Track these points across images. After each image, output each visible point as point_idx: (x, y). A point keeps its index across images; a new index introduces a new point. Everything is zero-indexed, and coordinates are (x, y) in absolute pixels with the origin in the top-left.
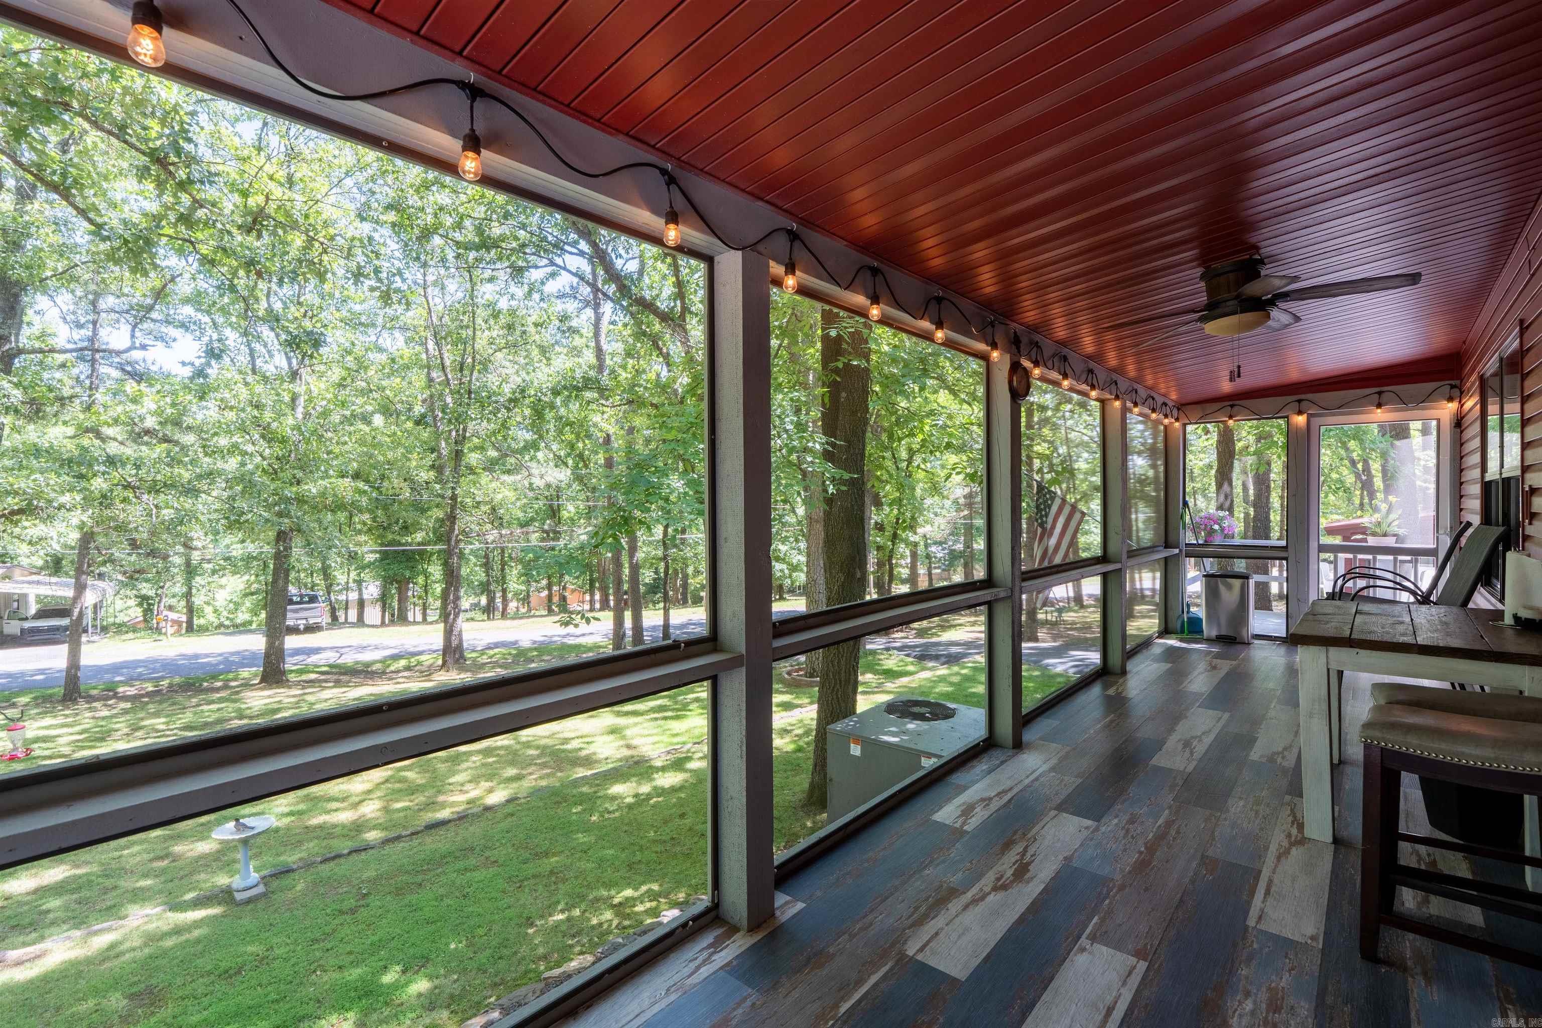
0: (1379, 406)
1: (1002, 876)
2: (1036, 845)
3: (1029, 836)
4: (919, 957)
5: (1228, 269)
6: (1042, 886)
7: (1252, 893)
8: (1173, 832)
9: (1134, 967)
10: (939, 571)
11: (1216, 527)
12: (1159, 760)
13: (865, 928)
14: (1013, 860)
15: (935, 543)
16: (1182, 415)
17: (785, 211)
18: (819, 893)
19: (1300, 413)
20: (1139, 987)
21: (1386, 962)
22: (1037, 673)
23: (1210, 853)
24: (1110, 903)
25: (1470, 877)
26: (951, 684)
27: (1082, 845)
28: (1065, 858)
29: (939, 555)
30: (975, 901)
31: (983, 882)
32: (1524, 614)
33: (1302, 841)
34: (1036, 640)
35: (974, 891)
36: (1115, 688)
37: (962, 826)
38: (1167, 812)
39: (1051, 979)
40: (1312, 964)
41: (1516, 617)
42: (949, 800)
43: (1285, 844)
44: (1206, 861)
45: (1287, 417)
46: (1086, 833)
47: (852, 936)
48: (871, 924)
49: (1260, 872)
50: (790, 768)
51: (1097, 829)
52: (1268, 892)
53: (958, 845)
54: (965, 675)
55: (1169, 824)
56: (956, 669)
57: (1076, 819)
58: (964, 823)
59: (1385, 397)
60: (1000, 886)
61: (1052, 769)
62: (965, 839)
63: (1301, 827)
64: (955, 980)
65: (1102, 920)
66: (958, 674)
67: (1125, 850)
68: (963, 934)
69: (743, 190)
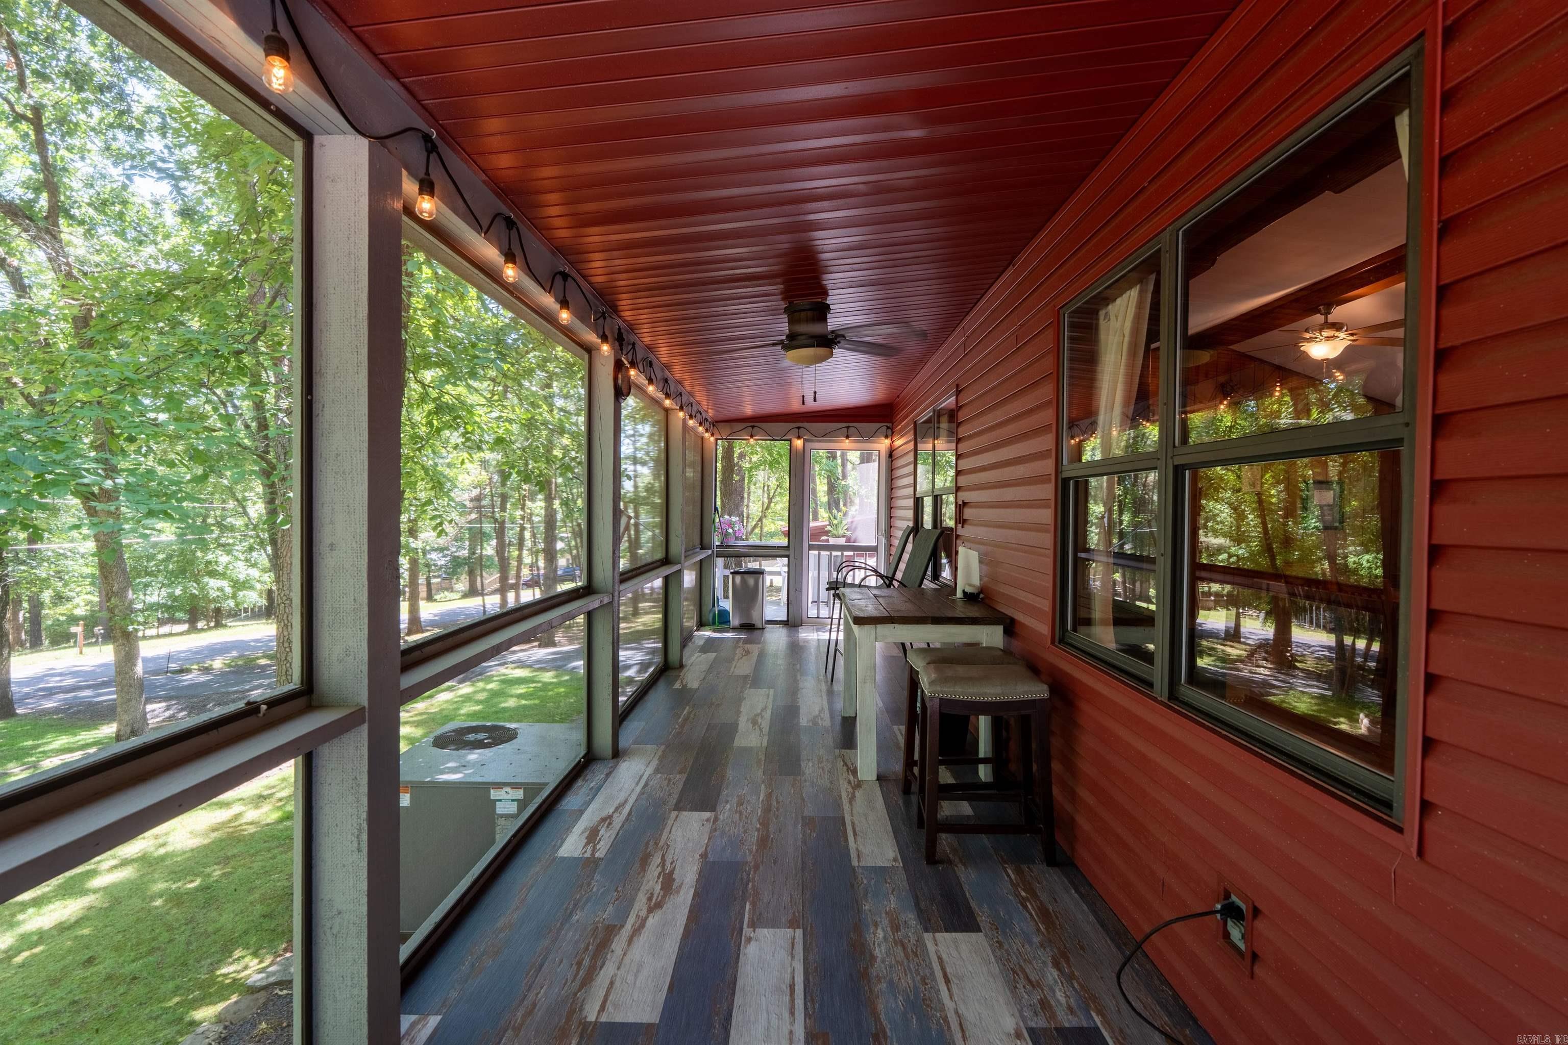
0: (847, 437)
1: (652, 894)
2: (671, 851)
3: (661, 844)
4: (604, 1019)
5: (807, 307)
6: (693, 890)
7: (846, 840)
8: (774, 803)
9: (794, 938)
10: (439, 580)
11: (730, 531)
12: (740, 741)
13: (530, 1012)
14: (656, 874)
15: (434, 550)
16: (716, 431)
17: (424, 107)
18: (454, 994)
19: (799, 438)
20: (804, 956)
21: (941, 862)
22: (566, 678)
23: (806, 813)
24: (753, 886)
25: (954, 782)
26: (478, 702)
27: (709, 839)
28: (701, 855)
29: (439, 563)
30: (637, 930)
31: (636, 906)
32: (969, 590)
33: (859, 785)
34: (554, 644)
35: (631, 920)
36: (679, 681)
37: (593, 854)
38: (763, 786)
39: (734, 983)
40: (901, 879)
41: (964, 593)
42: (569, 830)
43: (850, 790)
44: (808, 822)
45: (790, 440)
46: (709, 826)
47: (517, 1030)
48: (534, 1005)
49: (844, 818)
50: (275, 843)
51: (716, 819)
52: (855, 834)
53: (597, 877)
54: (492, 690)
55: (769, 796)
56: (481, 685)
57: (696, 815)
58: (594, 850)
59: (851, 430)
60: (655, 906)
61: (657, 771)
62: (602, 867)
63: (854, 772)
64: (649, 1026)
65: (754, 904)
66: (484, 690)
67: (745, 832)
68: (638, 971)
69: (375, 55)
